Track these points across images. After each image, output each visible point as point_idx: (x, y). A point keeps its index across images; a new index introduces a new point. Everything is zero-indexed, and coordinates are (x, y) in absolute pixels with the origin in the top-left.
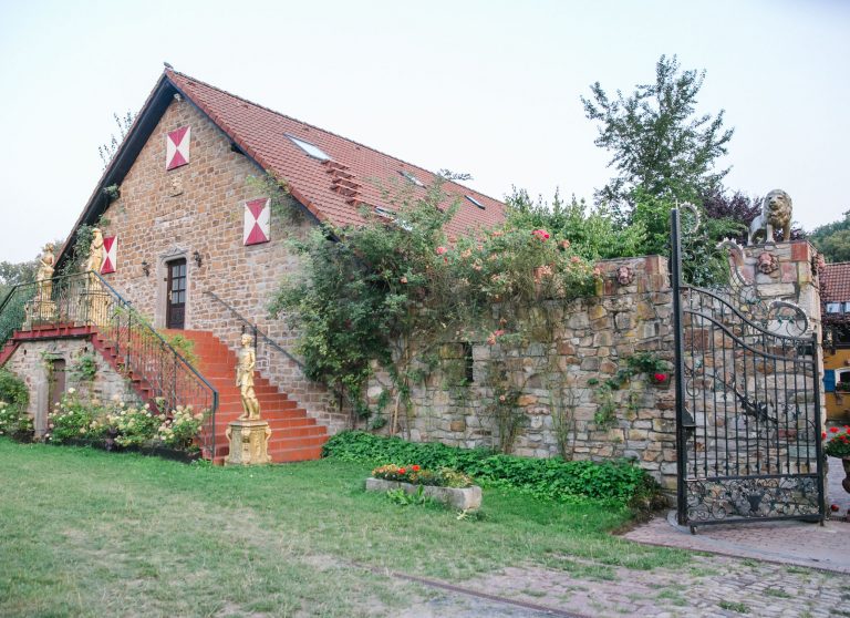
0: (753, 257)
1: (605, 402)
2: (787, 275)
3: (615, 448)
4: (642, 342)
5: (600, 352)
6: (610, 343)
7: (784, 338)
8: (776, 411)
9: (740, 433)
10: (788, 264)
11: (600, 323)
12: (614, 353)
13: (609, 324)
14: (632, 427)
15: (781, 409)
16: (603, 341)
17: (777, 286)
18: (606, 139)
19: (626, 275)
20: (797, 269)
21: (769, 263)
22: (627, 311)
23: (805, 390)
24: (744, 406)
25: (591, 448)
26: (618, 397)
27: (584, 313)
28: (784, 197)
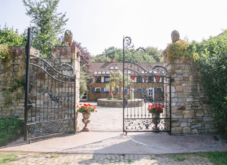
0: (60, 50)
1: (8, 97)
2: (69, 56)
3: (11, 113)
4: (23, 76)
5: (8, 79)
6: (11, 76)
7: (66, 76)
8: (62, 99)
9: (52, 107)
10: (69, 53)
11: (8, 68)
12: (12, 79)
13: (12, 69)
14: (18, 105)
15: (63, 98)
16: (9, 75)
17: (66, 60)
18: (29, 13)
19: (18, 52)
20: (72, 55)
21: (64, 52)
22: (18, 65)
23: (71, 93)
24: (51, 98)
25: (2, 113)
26: (13, 95)
27: (2, 65)
28: (70, 32)
